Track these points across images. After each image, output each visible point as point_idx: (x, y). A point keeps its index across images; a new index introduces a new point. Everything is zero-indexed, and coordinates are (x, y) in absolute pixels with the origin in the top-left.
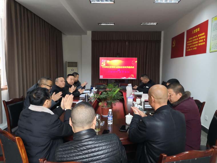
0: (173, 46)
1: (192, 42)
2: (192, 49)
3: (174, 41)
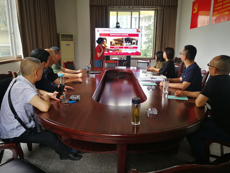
0: (194, 12)
1: (222, 5)
2: (222, 14)
3: (196, 5)
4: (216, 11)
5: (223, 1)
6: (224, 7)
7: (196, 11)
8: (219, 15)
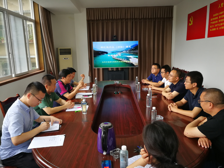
1: (218, 20)
2: (217, 29)
3: (191, 18)
4: (212, 25)
5: (218, 16)
7: (192, 24)
8: (215, 29)
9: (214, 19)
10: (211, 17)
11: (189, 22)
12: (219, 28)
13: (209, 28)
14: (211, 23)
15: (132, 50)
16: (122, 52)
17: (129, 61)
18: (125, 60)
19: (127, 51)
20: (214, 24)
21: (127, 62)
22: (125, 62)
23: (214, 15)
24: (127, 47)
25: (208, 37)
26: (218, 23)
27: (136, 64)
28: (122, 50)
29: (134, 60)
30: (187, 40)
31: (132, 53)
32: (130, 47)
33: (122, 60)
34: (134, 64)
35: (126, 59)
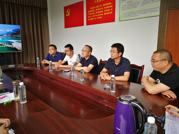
0: (67, 15)
2: (95, 18)
3: (67, 10)
4: (89, 15)
5: (95, 9)
6: (96, 13)
7: (69, 15)
8: (93, 19)
9: (91, 11)
10: (88, 9)
11: (65, 13)
12: (96, 18)
13: (87, 18)
14: (89, 14)
15: (14, 34)
16: (2, 36)
17: (12, 46)
18: (6, 44)
19: (9, 35)
20: (92, 15)
21: (9, 46)
22: (7, 46)
23: (91, 8)
24: (8, 31)
25: (87, 25)
26: (95, 14)
27: (20, 48)
28: (3, 34)
29: (17, 45)
30: (65, 28)
31: (14, 37)
32: (11, 31)
33: (3, 44)
34: (17, 48)
35: (8, 44)
